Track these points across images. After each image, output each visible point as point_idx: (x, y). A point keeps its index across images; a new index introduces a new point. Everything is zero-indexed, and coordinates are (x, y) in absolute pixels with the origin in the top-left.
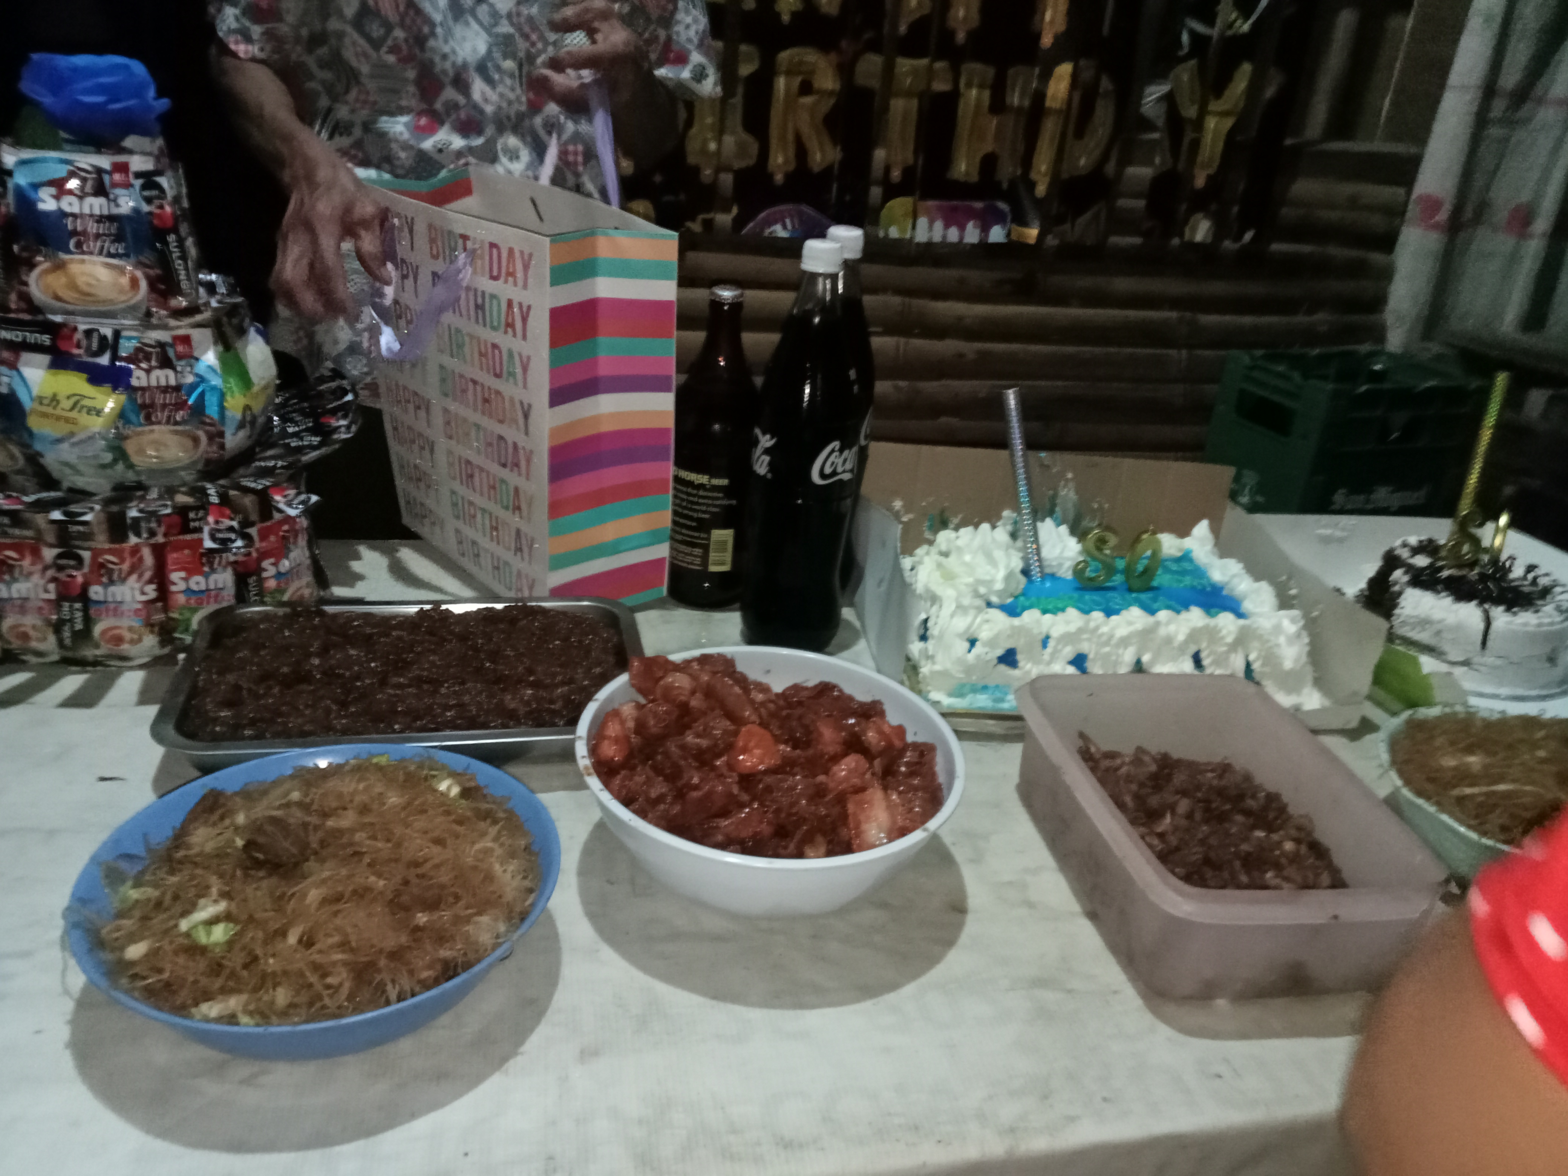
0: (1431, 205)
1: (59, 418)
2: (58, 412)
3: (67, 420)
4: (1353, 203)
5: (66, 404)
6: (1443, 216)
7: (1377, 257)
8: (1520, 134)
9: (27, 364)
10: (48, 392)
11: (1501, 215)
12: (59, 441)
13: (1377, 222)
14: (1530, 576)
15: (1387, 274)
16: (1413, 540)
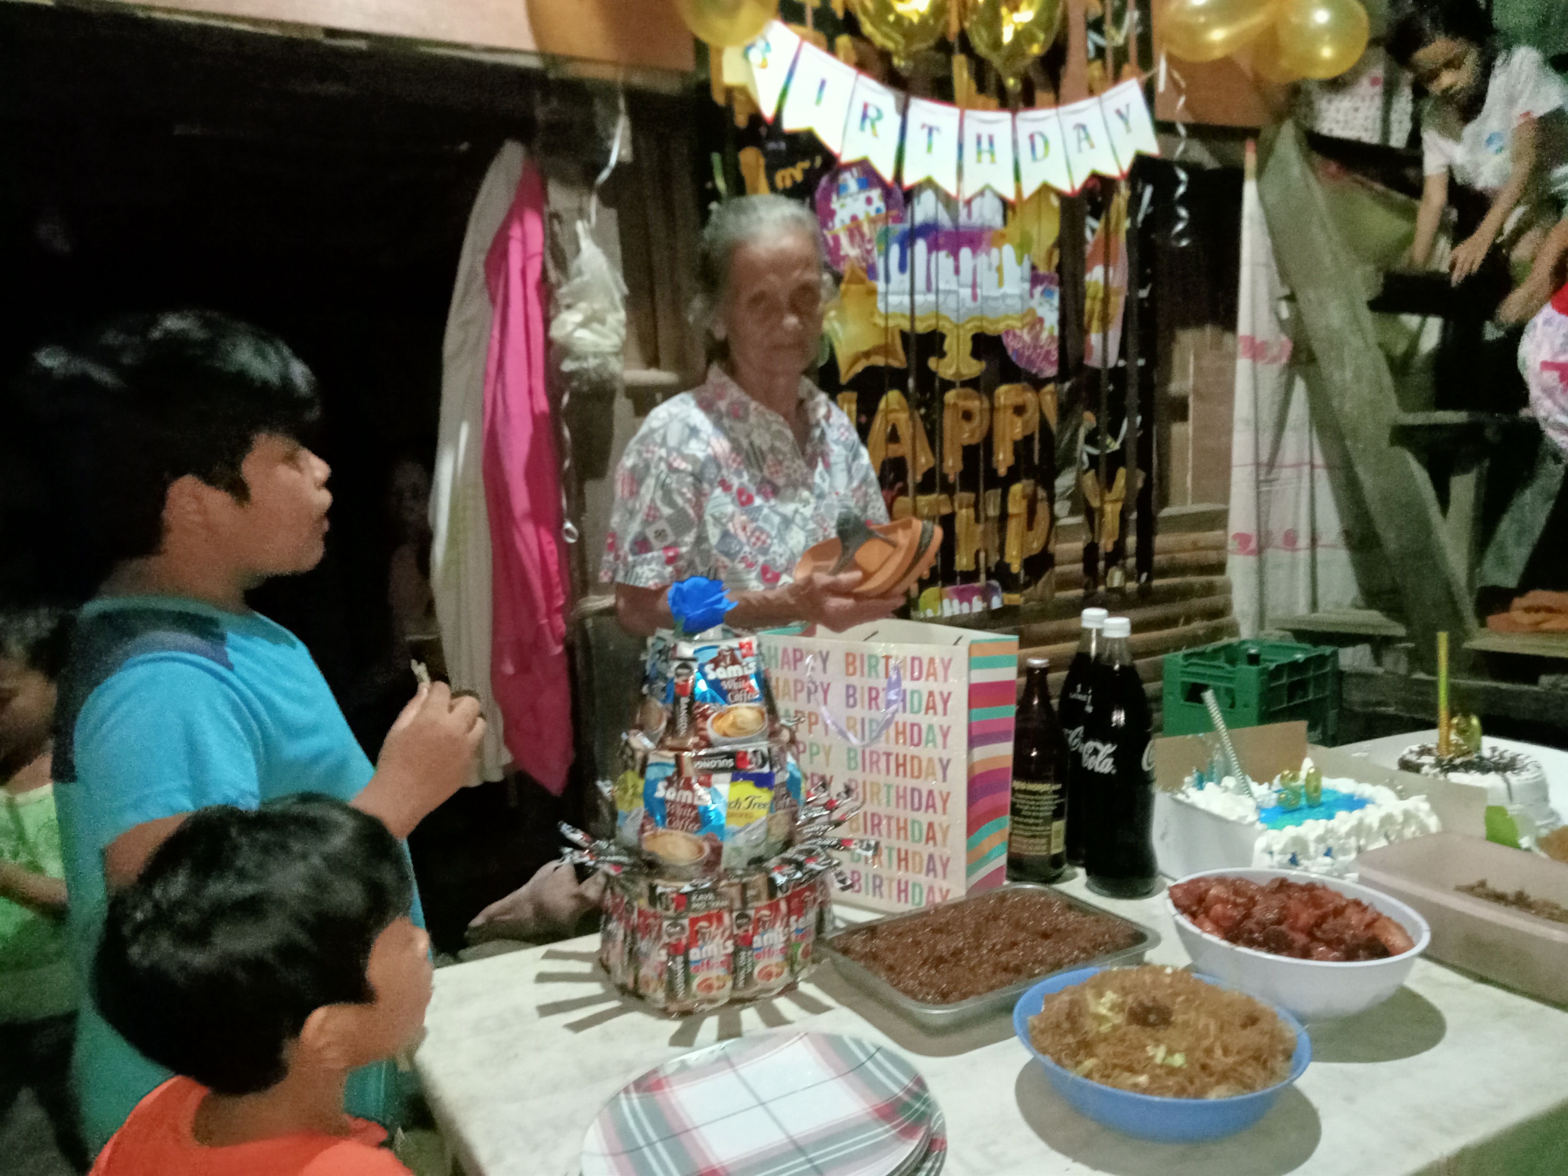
0: (1243, 539)
1: (741, 815)
2: (741, 810)
3: (746, 815)
4: (1196, 547)
5: (745, 804)
6: (1253, 545)
7: (1216, 579)
8: (1276, 487)
9: (717, 782)
10: (734, 799)
11: (1278, 538)
12: (739, 831)
13: (1212, 556)
14: (1497, 754)
15: (1227, 589)
16: (1415, 748)
